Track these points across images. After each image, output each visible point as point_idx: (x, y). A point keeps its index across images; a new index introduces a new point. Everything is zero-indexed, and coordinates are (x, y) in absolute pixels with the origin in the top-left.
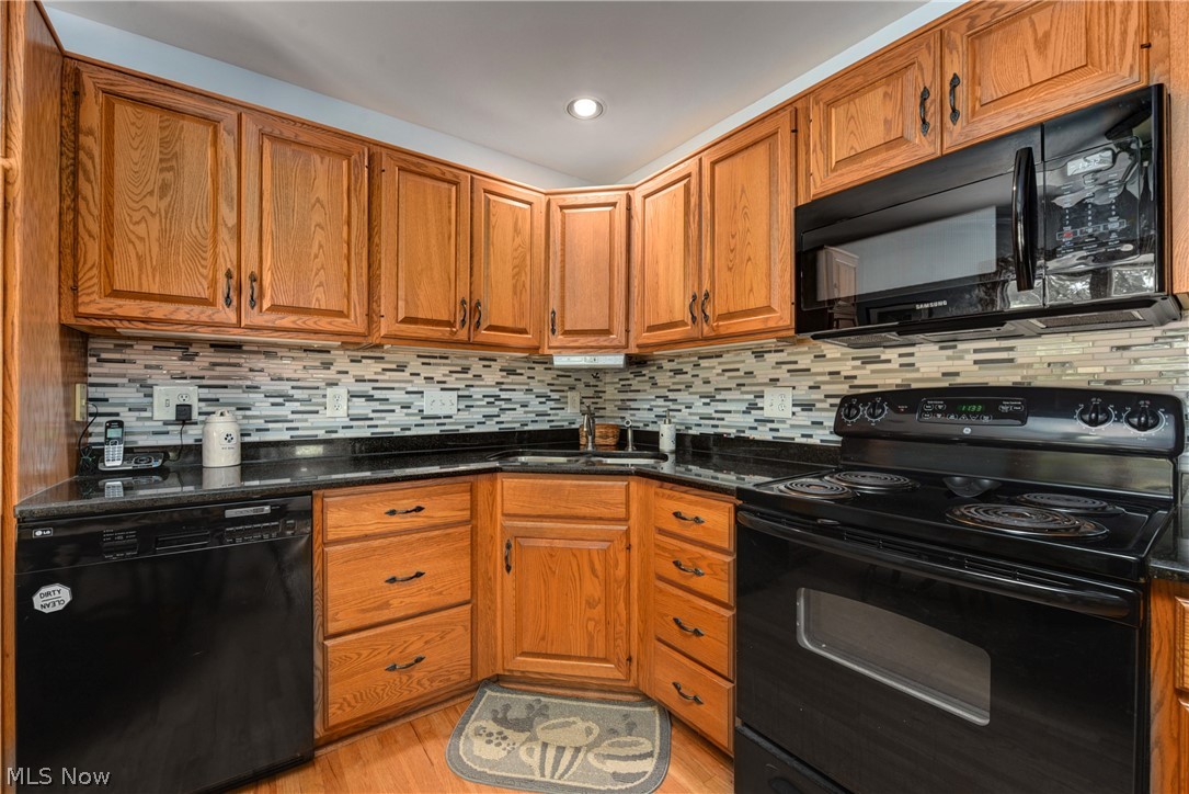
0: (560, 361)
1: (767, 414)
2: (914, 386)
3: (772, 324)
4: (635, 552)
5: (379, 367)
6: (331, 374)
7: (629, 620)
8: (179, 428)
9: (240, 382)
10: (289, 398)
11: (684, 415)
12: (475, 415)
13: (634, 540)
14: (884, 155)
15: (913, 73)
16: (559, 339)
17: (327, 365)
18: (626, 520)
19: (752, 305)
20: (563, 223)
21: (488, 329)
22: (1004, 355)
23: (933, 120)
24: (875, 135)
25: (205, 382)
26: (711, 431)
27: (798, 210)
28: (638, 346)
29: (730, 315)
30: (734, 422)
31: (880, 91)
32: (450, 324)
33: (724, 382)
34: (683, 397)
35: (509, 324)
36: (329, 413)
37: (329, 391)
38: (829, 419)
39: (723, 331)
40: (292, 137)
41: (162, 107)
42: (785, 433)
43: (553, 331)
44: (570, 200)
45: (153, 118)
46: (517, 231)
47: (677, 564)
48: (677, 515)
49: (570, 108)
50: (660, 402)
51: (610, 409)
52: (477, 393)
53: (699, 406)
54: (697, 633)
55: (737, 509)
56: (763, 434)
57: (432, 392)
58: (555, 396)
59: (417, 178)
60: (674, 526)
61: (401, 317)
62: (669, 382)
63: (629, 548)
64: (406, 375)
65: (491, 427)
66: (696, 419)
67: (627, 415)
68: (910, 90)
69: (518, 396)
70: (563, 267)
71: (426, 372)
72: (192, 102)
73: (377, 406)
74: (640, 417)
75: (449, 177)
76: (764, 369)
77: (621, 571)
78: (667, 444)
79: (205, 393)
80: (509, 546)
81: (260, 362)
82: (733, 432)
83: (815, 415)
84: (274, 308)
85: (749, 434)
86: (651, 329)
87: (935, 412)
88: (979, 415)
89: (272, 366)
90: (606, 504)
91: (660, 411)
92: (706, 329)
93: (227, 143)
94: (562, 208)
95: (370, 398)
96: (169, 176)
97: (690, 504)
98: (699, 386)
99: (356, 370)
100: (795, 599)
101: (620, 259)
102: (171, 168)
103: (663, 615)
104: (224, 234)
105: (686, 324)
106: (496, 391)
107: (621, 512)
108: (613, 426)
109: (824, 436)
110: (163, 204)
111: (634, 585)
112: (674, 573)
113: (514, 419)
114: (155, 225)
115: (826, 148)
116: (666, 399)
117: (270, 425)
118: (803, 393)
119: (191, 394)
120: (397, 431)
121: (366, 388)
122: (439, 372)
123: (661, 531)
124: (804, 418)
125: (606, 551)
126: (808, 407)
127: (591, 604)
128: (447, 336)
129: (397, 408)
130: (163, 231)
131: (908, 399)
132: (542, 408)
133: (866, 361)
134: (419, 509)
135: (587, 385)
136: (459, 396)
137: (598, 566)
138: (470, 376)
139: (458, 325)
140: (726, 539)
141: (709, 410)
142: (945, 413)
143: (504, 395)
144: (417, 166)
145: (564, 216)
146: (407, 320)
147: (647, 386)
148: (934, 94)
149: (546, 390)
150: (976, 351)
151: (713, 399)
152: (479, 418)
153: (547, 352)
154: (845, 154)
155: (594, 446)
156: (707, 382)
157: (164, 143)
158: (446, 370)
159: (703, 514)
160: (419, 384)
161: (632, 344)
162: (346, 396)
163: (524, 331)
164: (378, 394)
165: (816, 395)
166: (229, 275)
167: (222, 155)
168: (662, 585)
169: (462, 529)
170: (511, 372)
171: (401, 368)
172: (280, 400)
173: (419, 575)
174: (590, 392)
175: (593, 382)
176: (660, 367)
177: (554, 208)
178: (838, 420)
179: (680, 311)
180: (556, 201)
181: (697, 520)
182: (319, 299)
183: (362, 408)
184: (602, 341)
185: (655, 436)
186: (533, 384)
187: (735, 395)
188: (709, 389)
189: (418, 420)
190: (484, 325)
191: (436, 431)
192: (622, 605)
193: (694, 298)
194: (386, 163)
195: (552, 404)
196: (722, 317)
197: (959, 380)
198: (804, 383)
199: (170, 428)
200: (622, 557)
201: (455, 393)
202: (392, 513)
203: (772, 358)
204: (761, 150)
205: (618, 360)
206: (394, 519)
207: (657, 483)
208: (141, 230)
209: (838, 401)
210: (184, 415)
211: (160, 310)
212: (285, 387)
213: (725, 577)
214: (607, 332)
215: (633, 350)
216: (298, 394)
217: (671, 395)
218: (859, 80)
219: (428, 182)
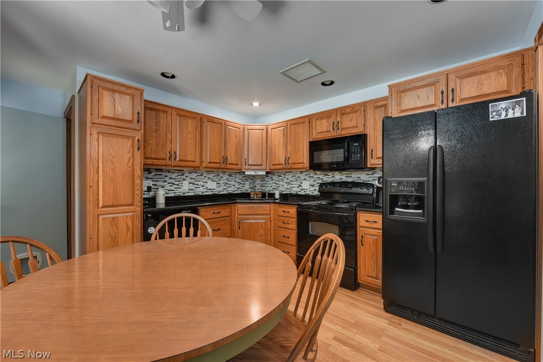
0: (247, 173)
1: (303, 188)
2: (335, 181)
3: (304, 167)
4: (272, 222)
5: (196, 175)
6: (184, 177)
7: (271, 239)
8: (148, 193)
9: (162, 180)
10: (174, 184)
11: (281, 188)
12: (221, 189)
13: (272, 219)
14: (326, 133)
15: (332, 118)
16: (247, 167)
17: (183, 175)
18: (270, 214)
19: (300, 162)
20: (248, 134)
21: (229, 164)
22: (350, 175)
23: (335, 129)
24: (325, 129)
25: (154, 180)
26: (289, 192)
27: (310, 142)
28: (270, 169)
29: (295, 164)
30: (295, 190)
31: (326, 120)
32: (220, 163)
33: (292, 179)
34: (281, 183)
35: (234, 163)
36: (183, 188)
37: (184, 182)
38: (317, 188)
39: (293, 167)
40: (183, 114)
41: (155, 109)
42: (308, 192)
43: (246, 165)
44: (250, 127)
45: (154, 113)
46: (236, 136)
47: (283, 223)
48: (283, 211)
49: (252, 104)
50: (274, 184)
51: (258, 187)
52: (221, 182)
53: (286, 186)
54: (288, 237)
55: (297, 208)
56: (302, 193)
57: (210, 182)
58: (242, 183)
59: (212, 123)
60: (283, 214)
61: (208, 162)
62: (277, 179)
63: (271, 221)
64: (203, 177)
65: (225, 192)
66: (285, 189)
67: (264, 188)
68: (331, 121)
69: (232, 183)
70: (248, 147)
71: (208, 176)
72: (161, 107)
73: (195, 186)
74: (268, 189)
75: (219, 122)
76: (303, 176)
77: (269, 227)
78: (277, 196)
79: (154, 183)
80: (239, 223)
81: (166, 173)
82: (295, 193)
83: (314, 188)
84: (180, 160)
85: (299, 193)
86: (273, 165)
87: (337, 187)
88: (344, 187)
89: (170, 175)
90: (265, 210)
91: (275, 187)
92: (289, 166)
93: (169, 117)
94: (248, 129)
95: (194, 184)
96: (157, 127)
97: (287, 208)
98: (285, 180)
99: (190, 175)
100: (309, 225)
101: (264, 145)
102: (157, 125)
103: (280, 236)
104: (169, 142)
105: (283, 164)
106: (226, 181)
107: (269, 212)
108: (261, 192)
109: (316, 193)
110: (156, 135)
111: (272, 231)
112: (283, 225)
113: (231, 190)
114: (154, 140)
115: (316, 128)
116: (276, 184)
117: (169, 192)
118: (312, 182)
119: (150, 183)
120: (200, 193)
121: (193, 181)
122: (211, 176)
123: (279, 216)
124: (312, 189)
125: (265, 222)
126: (313, 186)
127: (261, 236)
128: (219, 167)
129: (201, 187)
130: (156, 142)
131: (333, 184)
132: (239, 186)
133: (326, 175)
134: (220, 212)
135: (251, 179)
136: (217, 183)
137: (263, 226)
138: (219, 177)
139: (222, 164)
140: (295, 216)
141: (289, 187)
142: (339, 187)
143: (229, 183)
144: (212, 120)
145: (248, 132)
146: (210, 163)
147: (270, 180)
148: (335, 123)
149: (240, 181)
150: (346, 174)
151: (289, 184)
152: (222, 189)
153: (243, 170)
154: (319, 131)
155: (257, 197)
156: (288, 179)
157: (156, 119)
158: (213, 175)
159: (289, 210)
160: (206, 179)
161: (268, 168)
162: (188, 183)
163: (238, 165)
164: (196, 183)
165: (315, 183)
166: (170, 152)
167: (168, 121)
168: (279, 229)
169: (228, 218)
170: (230, 176)
171: (202, 175)
172: (172, 185)
173: (220, 229)
174: (252, 181)
175: (253, 178)
176: (274, 174)
177: (246, 129)
178: (319, 189)
179: (282, 161)
180: (247, 127)
181: (288, 212)
182: (190, 158)
183: (192, 187)
184: (260, 167)
185: (274, 194)
186: (236, 179)
187: (295, 183)
188: (288, 181)
189: (206, 190)
190: (228, 163)
191: (211, 193)
192: (269, 235)
193: (286, 158)
194: (204, 120)
195: (241, 185)
196: (292, 164)
197: (343, 180)
198: (312, 180)
199: (145, 193)
200: (269, 224)
201: (216, 182)
202: (214, 213)
203: (304, 173)
204: (302, 125)
205: (264, 173)
206: (214, 215)
207: (278, 204)
208: (151, 141)
209: (319, 184)
210: (149, 189)
211: (155, 162)
212: (173, 181)
213: (294, 223)
214: (261, 165)
215: (268, 170)
216: (176, 183)
217: (277, 183)
218: (322, 116)
219: (215, 124)
